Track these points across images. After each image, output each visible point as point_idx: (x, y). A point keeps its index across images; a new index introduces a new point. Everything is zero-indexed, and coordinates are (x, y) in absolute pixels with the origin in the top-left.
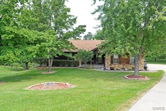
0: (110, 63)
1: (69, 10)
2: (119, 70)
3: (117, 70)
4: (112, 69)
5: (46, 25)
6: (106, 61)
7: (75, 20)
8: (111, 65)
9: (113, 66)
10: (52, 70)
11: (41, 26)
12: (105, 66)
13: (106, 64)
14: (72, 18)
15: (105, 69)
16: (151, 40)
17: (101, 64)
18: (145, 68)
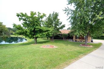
1: (59, 20)
2: (79, 42)
4: (76, 41)
5: (51, 25)
7: (61, 23)
9: (76, 40)
10: (54, 40)
11: (49, 26)
14: (60, 22)
15: (73, 41)
16: (94, 29)
18: (92, 41)
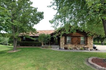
0: (64, 44)
2: (72, 49)
3: (71, 49)
4: (66, 48)
6: (61, 42)
8: (65, 45)
12: (60, 46)
13: (61, 44)
15: (60, 48)
17: (57, 45)
18: (95, 48)
